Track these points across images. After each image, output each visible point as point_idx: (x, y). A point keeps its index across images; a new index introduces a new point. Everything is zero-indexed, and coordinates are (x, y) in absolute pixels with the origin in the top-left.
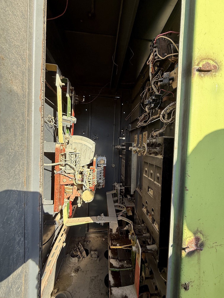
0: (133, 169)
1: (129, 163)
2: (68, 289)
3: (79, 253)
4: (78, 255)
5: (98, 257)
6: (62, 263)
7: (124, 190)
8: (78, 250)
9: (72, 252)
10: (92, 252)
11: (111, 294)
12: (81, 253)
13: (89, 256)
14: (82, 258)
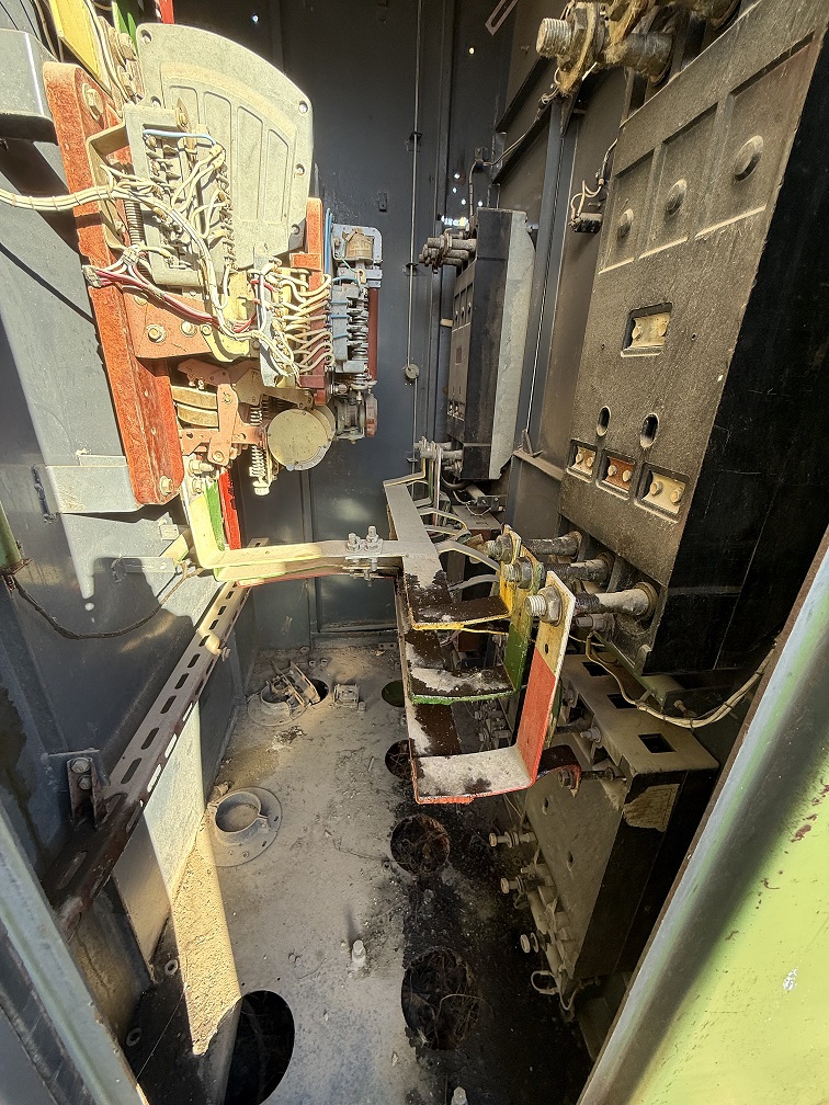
0: (508, 363)
1: (487, 332)
2: (264, 784)
3: (292, 690)
4: (288, 697)
5: (360, 700)
6: (235, 718)
7: (458, 465)
8: (288, 682)
9: (268, 687)
10: (339, 689)
11: (421, 775)
12: (300, 691)
13: (329, 698)
14: (306, 704)
